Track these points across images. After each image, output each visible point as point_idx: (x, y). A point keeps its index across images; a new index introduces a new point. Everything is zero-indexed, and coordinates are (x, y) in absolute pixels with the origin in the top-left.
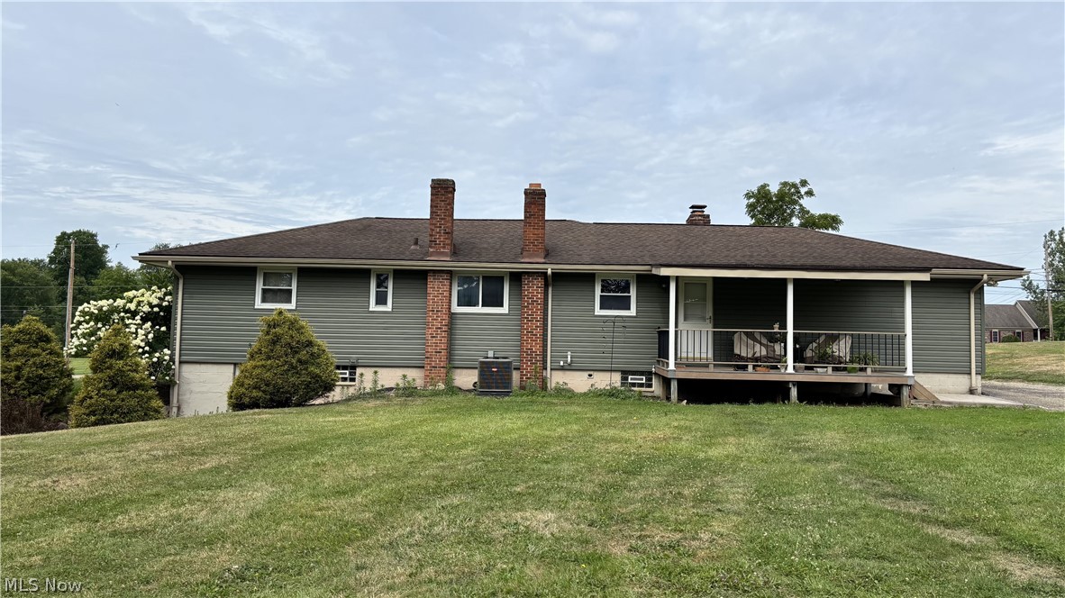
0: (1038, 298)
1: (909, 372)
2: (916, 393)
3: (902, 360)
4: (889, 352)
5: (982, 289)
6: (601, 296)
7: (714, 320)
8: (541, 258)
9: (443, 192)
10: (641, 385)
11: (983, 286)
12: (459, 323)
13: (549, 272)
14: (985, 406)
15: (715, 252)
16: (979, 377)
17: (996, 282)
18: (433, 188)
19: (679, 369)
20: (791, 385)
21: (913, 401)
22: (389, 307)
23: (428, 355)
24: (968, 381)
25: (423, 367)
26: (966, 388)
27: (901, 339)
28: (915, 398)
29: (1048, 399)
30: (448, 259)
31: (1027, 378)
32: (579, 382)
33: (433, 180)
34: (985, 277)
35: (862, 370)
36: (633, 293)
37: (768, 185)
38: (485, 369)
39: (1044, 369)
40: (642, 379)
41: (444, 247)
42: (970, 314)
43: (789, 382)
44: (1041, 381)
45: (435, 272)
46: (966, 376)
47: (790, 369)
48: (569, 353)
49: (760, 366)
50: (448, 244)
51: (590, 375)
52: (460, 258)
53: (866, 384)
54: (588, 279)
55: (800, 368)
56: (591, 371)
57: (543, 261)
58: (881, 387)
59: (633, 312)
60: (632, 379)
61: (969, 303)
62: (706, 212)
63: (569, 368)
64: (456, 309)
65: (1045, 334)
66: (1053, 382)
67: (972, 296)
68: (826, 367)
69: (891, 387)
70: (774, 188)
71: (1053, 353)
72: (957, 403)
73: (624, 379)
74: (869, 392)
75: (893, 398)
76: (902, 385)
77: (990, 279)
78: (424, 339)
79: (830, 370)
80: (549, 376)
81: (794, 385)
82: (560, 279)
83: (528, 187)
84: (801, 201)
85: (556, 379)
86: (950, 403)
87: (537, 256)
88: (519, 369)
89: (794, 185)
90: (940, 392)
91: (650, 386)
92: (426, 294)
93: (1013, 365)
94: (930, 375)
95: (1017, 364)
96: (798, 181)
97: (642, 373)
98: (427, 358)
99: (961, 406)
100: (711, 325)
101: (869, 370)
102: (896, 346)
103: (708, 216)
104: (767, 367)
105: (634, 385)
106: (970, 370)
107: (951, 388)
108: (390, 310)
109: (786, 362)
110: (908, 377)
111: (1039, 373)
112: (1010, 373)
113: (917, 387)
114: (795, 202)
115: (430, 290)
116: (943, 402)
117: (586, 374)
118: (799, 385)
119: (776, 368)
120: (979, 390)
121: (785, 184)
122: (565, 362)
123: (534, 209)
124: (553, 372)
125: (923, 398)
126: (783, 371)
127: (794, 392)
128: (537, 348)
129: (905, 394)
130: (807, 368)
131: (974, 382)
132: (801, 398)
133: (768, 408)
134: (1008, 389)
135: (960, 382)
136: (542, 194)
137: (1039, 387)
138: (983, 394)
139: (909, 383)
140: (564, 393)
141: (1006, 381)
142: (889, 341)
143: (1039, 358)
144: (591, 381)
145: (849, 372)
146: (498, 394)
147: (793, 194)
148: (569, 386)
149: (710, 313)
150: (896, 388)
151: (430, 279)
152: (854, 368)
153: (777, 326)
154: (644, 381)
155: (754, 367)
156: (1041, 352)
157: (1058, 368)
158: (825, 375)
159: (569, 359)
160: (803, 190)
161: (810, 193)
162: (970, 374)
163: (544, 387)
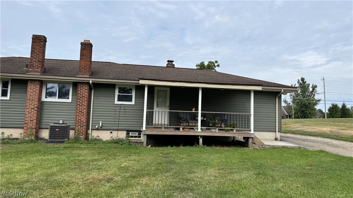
0: (288, 105)
1: (252, 132)
2: (255, 141)
3: (249, 126)
4: (244, 122)
5: (281, 96)
6: (118, 95)
7: (170, 107)
8: (88, 75)
9: (38, 41)
10: (136, 137)
11: (281, 95)
12: (46, 107)
13: (91, 82)
14: (283, 147)
15: (172, 77)
16: (279, 133)
17: (286, 93)
18: (33, 39)
19: (148, 130)
20: (199, 137)
21: (253, 145)
22: (8, 98)
23: (26, 122)
24: (275, 135)
25: (23, 128)
26: (274, 138)
27: (249, 116)
28: (254, 143)
29: (306, 143)
30: (39, 74)
31: (293, 133)
32: (105, 136)
33: (33, 35)
34: (283, 91)
35: (232, 130)
36: (133, 94)
37: (204, 62)
38: (52, 129)
39: (298, 129)
40: (136, 134)
41: (37, 69)
42: (276, 106)
43: (198, 136)
44: (298, 134)
45: (32, 81)
46: (274, 133)
47: (199, 130)
48: (101, 122)
49: (186, 128)
50: (39, 67)
51: (111, 132)
52: (46, 74)
53: (234, 137)
54: (112, 86)
55: (204, 129)
56: (111, 130)
57: (88, 77)
58: (240, 138)
59: (133, 103)
60: (131, 134)
61: (276, 102)
62: (174, 63)
63: (101, 129)
64: (44, 99)
65: (290, 117)
66: (303, 134)
67: (277, 99)
68: (216, 129)
69: (244, 138)
70: (206, 64)
71: (299, 123)
72: (272, 146)
73: (128, 134)
74: (235, 140)
75: (244, 143)
76: (249, 138)
77: (284, 92)
78: (24, 114)
79: (217, 130)
80: (90, 133)
81: (201, 137)
82: (97, 86)
83: (83, 41)
84: (215, 68)
85: (95, 134)
86: (269, 146)
87: (86, 74)
88: (74, 129)
89: (213, 63)
90: (264, 139)
91: (140, 137)
92: (26, 91)
93: (287, 127)
94: (260, 132)
95: (288, 127)
96: (214, 61)
97: (136, 131)
98: (26, 123)
99: (274, 147)
100: (168, 109)
101: (235, 131)
102: (246, 120)
103: (174, 65)
104: (189, 129)
105: (132, 137)
106: (276, 130)
107: (268, 138)
108: (9, 99)
109: (197, 126)
110: (252, 134)
111: (297, 130)
112: (286, 130)
113: (255, 139)
114: (213, 69)
115: (28, 89)
116: (266, 145)
117: (109, 132)
118: (204, 137)
119: (193, 129)
120: (279, 139)
121: (210, 62)
122: (99, 126)
123: (85, 52)
124: (93, 131)
125: (258, 143)
126: (196, 130)
127: (201, 141)
128: (84, 119)
129: (250, 142)
130: (207, 129)
131: (277, 135)
132: (204, 144)
133: (188, 149)
134: (289, 137)
135: (271, 135)
136: (91, 46)
137: (298, 136)
138: (280, 140)
139: (252, 137)
140: (98, 141)
141: (286, 134)
142: (244, 117)
143: (296, 125)
144: (111, 135)
145: (226, 131)
146: (58, 142)
147: (213, 66)
148: (100, 137)
149: (168, 104)
150: (247, 139)
151: (29, 84)
152: (228, 130)
153: (194, 109)
154: (137, 135)
155: (183, 129)
156: (296, 123)
157: (304, 129)
158: (215, 132)
159: (101, 125)
160: (216, 64)
161: (218, 66)
162: (276, 132)
163: (87, 138)
